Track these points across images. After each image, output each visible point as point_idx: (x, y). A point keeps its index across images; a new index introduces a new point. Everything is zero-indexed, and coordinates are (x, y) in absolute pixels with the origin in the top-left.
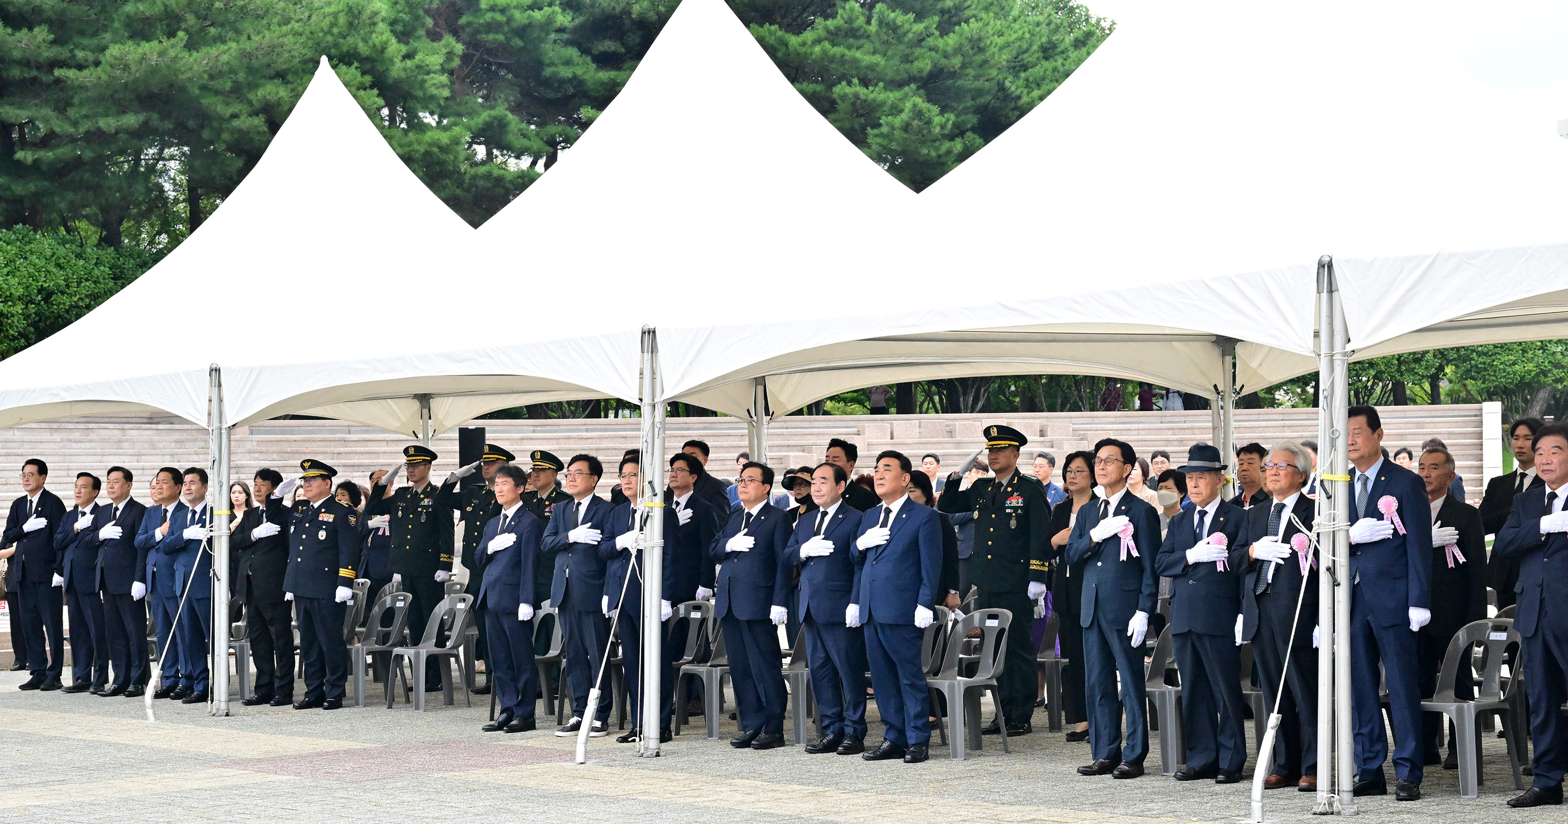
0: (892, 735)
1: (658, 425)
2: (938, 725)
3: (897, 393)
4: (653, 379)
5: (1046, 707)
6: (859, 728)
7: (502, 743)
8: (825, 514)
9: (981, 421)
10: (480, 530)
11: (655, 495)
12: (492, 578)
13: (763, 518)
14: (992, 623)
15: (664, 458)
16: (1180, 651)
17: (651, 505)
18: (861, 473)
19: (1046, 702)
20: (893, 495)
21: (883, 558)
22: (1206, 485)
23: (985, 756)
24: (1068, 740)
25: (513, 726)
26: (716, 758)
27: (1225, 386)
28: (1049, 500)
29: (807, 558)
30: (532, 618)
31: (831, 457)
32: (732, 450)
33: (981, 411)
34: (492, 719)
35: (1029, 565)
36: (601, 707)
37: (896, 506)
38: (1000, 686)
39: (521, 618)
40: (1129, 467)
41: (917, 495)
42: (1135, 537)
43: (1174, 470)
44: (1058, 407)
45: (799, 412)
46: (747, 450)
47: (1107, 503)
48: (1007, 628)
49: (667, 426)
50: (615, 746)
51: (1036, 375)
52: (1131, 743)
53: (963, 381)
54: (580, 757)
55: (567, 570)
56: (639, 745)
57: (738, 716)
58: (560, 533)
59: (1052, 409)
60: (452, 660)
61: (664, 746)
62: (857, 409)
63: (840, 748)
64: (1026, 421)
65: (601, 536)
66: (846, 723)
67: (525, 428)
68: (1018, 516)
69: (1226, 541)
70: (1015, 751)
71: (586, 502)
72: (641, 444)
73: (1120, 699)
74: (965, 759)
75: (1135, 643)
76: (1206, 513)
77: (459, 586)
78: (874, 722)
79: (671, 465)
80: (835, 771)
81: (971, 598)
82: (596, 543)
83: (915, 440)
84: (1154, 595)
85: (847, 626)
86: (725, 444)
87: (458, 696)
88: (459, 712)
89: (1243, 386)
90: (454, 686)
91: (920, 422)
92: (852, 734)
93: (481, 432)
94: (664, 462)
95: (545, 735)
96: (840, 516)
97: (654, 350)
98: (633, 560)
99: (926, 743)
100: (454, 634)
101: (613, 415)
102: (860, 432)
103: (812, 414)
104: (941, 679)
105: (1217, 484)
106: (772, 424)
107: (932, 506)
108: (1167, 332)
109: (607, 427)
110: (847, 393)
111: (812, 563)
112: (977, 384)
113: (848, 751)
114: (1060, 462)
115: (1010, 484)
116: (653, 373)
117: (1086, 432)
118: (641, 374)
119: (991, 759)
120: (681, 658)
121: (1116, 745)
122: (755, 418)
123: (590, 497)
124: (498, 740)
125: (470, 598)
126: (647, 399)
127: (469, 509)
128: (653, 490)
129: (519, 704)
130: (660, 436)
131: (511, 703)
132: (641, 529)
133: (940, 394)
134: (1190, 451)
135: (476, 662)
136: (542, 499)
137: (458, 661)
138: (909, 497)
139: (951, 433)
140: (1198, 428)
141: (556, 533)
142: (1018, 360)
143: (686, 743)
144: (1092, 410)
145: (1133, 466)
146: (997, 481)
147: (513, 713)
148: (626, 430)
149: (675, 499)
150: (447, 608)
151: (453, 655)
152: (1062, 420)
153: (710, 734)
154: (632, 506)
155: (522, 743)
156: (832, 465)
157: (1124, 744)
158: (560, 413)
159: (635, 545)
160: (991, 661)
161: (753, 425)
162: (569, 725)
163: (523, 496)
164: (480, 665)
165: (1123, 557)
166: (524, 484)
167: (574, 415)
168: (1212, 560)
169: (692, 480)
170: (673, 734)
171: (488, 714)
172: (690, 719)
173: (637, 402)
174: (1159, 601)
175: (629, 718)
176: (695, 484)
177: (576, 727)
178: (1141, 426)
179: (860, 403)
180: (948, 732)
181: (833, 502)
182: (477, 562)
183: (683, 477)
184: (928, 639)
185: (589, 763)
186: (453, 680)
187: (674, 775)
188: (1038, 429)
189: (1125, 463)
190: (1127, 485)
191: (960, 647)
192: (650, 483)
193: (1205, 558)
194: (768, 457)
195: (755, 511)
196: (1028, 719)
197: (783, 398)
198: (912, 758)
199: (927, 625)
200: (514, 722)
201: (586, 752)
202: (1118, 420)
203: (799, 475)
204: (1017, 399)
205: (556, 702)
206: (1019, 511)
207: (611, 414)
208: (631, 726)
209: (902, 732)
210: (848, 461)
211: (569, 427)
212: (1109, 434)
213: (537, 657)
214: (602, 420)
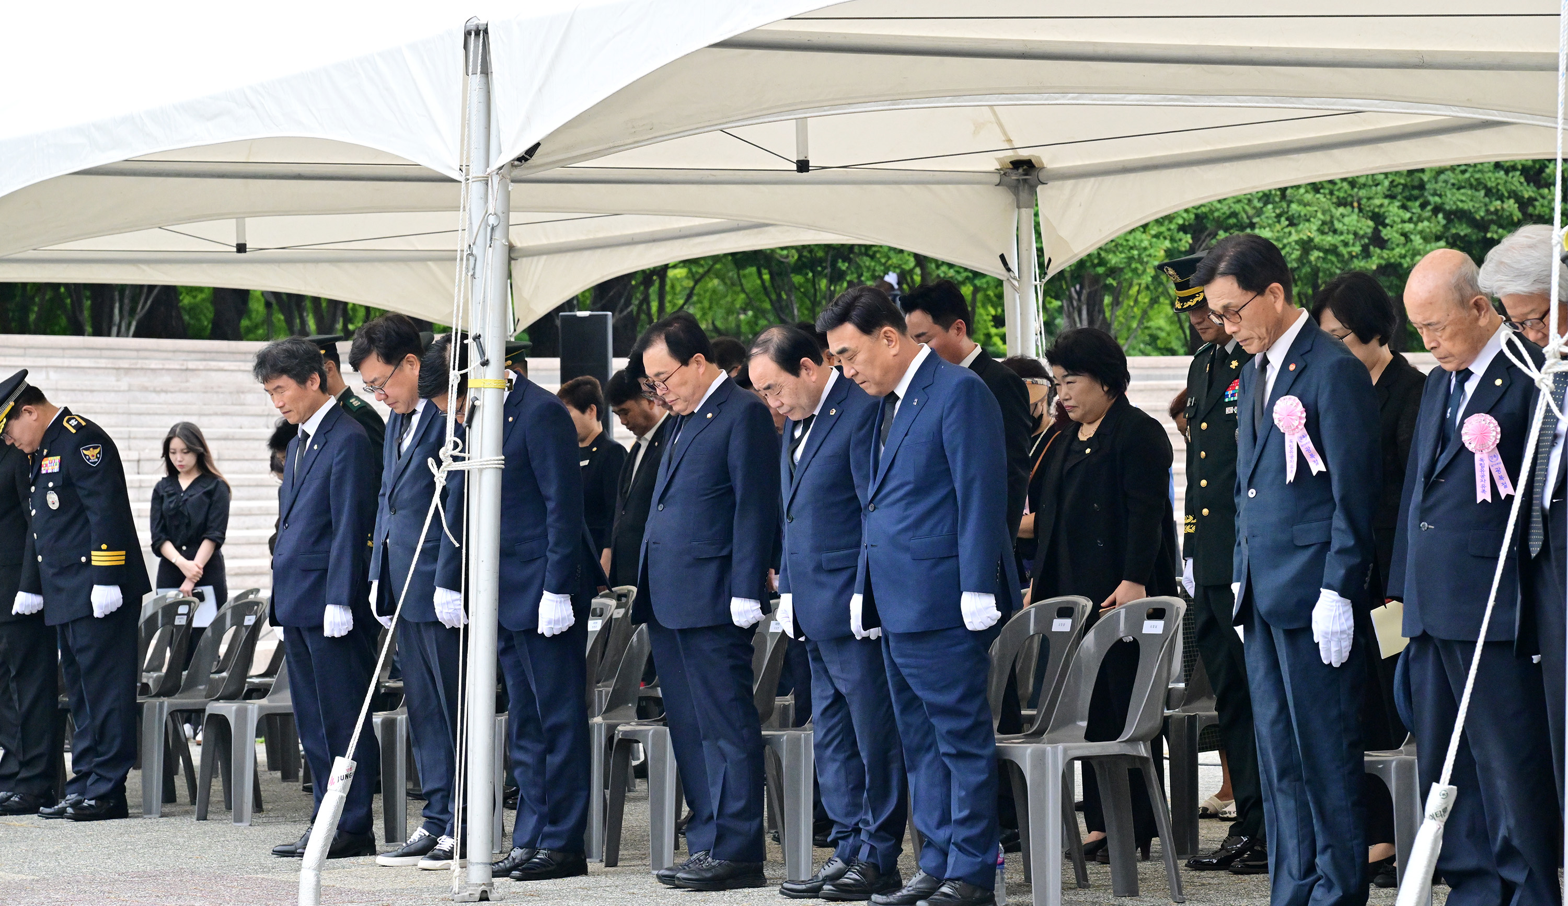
6: (879, 846)
11: (488, 364)
39: (327, 634)
54: (304, 897)
96: (833, 412)
97: (486, 67)
122: (1015, 272)
128: (482, 352)
165: (1291, 475)
192: (477, 338)
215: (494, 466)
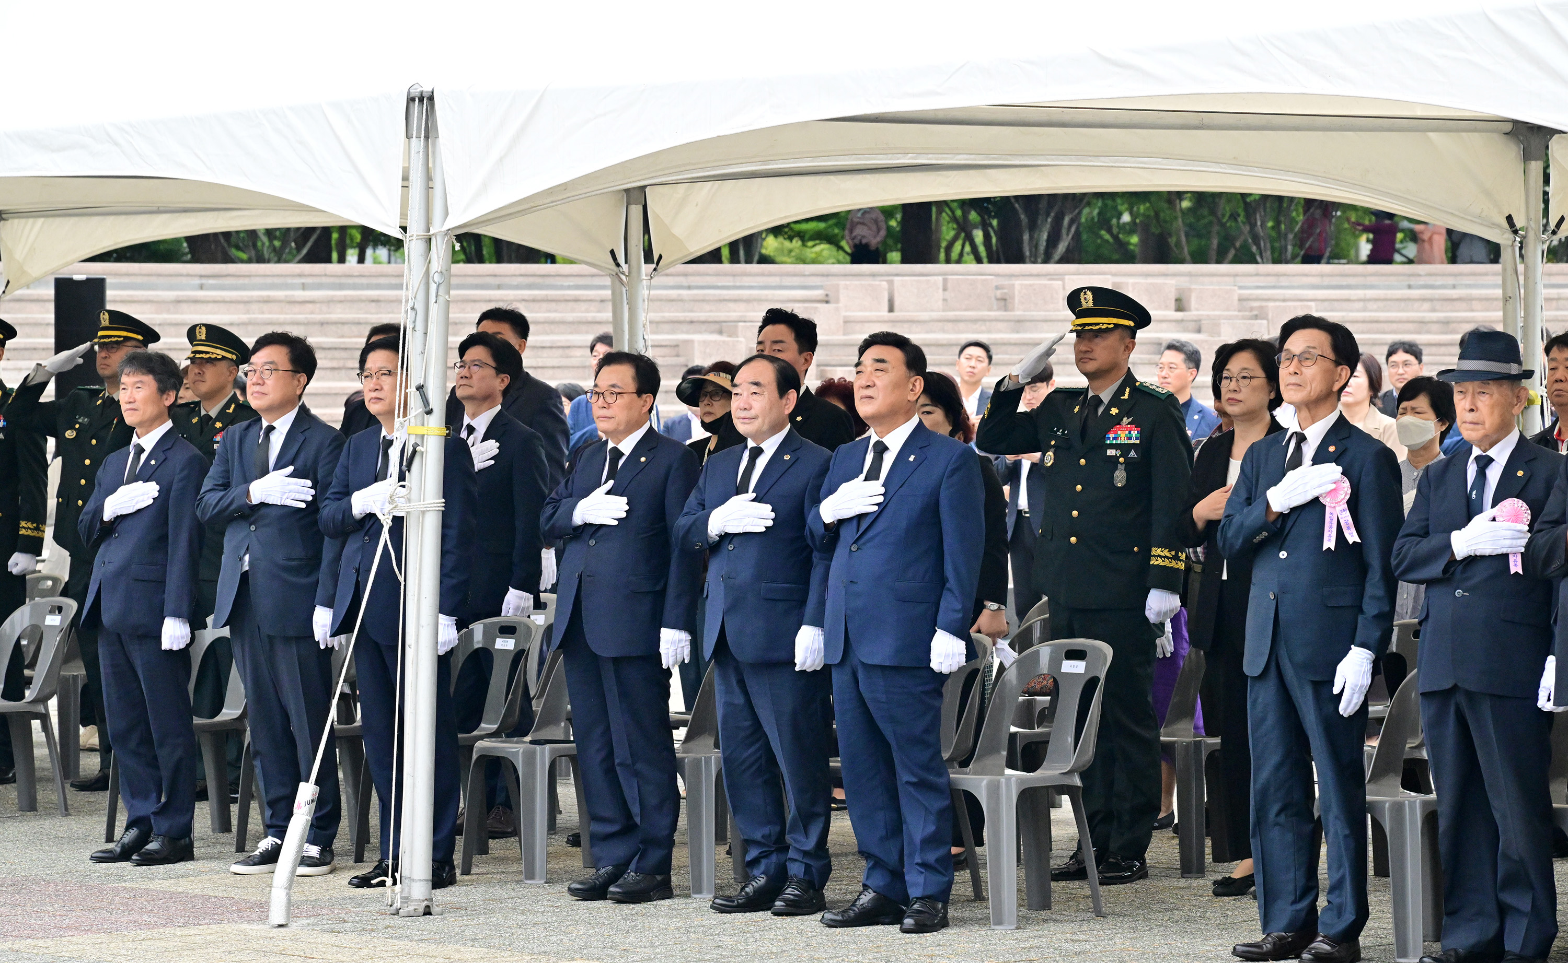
0: (879, 880)
1: (437, 278)
2: (969, 862)
3: (903, 222)
4: (429, 188)
5: (1176, 829)
6: (815, 864)
7: (128, 885)
8: (757, 452)
9: (1063, 280)
10: (90, 473)
11: (429, 412)
12: (111, 568)
13: (643, 459)
14: (1076, 667)
15: (447, 342)
16: (1436, 724)
17: (421, 431)
18: (830, 376)
19: (1176, 821)
20: (891, 417)
21: (872, 539)
22: (1492, 407)
23: (1056, 921)
24: (1216, 894)
25: (150, 853)
26: (539, 918)
27: (1528, 219)
28: (1189, 433)
29: (721, 536)
30: (188, 646)
31: (768, 344)
32: (584, 328)
33: (1064, 260)
34: (110, 838)
35: (1149, 556)
36: (317, 818)
37: (896, 439)
38: (1087, 789)
39: (165, 645)
40: (1345, 371)
41: (937, 420)
42: (1353, 505)
43: (1429, 379)
44: (1213, 254)
45: (713, 257)
46: (608, 329)
47: (1301, 438)
48: (1102, 677)
49: (454, 281)
50: (346, 894)
51: (1170, 193)
52: (1337, 901)
53: (1030, 202)
54: (277, 914)
55: (247, 558)
56: (391, 892)
57: (585, 840)
58: (233, 483)
59: (1200, 257)
60: (36, 724)
61: (441, 895)
62: (825, 253)
63: (778, 903)
64: (1150, 280)
65: (313, 492)
66: (791, 854)
67: (184, 280)
68: (1129, 464)
69: (1527, 516)
70: (1113, 913)
71: (283, 425)
72: (403, 314)
73: (1316, 816)
74: (1017, 928)
75: (1347, 707)
76: (1491, 460)
77: (50, 583)
78: (846, 855)
79: (462, 355)
80: (766, 947)
81: (1037, 617)
82: (303, 505)
83: (935, 315)
84: (1386, 617)
85: (797, 669)
86: (570, 316)
87: (46, 795)
88: (47, 823)
89: (1562, 219)
90: (38, 774)
91: (945, 281)
92: (801, 876)
93: (96, 286)
94: (446, 348)
95: (211, 870)
96: (787, 457)
97: (429, 133)
98: (385, 535)
99: (943, 895)
100: (39, 674)
101: (355, 258)
102: (831, 298)
103: (738, 262)
104: (974, 774)
105: (1512, 406)
106: (657, 280)
107: (967, 440)
108: (1419, 113)
109: (344, 280)
110: (807, 220)
111: (731, 547)
112: (1056, 209)
113: (795, 909)
114: (1208, 359)
115: (1115, 400)
116: (429, 178)
117: (1264, 304)
118: (405, 178)
119: (1068, 927)
120: (476, 726)
121: (1304, 904)
122: (625, 267)
123: (291, 415)
124: (121, 878)
125: (72, 605)
126: (416, 228)
127: (70, 434)
128: (426, 401)
129: (162, 811)
130: (441, 299)
131: (147, 808)
132: (402, 478)
133: (985, 226)
134: (1462, 343)
135: (82, 730)
136: (208, 417)
137: (46, 727)
138: (920, 423)
139: (1004, 302)
140: (1481, 299)
141: (226, 486)
142: (1132, 162)
143: (481, 889)
144: (1276, 261)
145: (1353, 370)
146: (1090, 394)
147: (151, 829)
148: (378, 287)
149: (467, 420)
150: (26, 623)
151: (37, 716)
152: (1219, 279)
153: (530, 875)
154: (384, 433)
155: (168, 885)
156: (772, 359)
157: (1322, 902)
158: (253, 253)
159: (388, 507)
160: (1070, 740)
161: (621, 281)
162: (257, 853)
163: (174, 411)
164: (88, 735)
165: (1329, 543)
166: (177, 387)
167: (280, 257)
168: (1500, 552)
169: (499, 383)
170: (458, 872)
171: (102, 829)
172: (492, 843)
173: (396, 233)
174: (1396, 630)
175: (375, 840)
176: (505, 393)
177: (271, 857)
178: (1370, 293)
179: (832, 240)
180: (986, 874)
181: (774, 429)
182: (83, 539)
183: (483, 378)
184: (951, 693)
185: (294, 926)
186: (37, 764)
187: (458, 951)
188: (1172, 296)
189: (1337, 363)
190: (1340, 407)
191: (1010, 713)
192: (420, 388)
193: (1486, 549)
194: (649, 343)
195: (627, 446)
196: (1139, 853)
197: (679, 230)
198: (916, 923)
199: (955, 668)
200: (152, 846)
201: (289, 903)
202: (1327, 281)
203: (711, 377)
204: (1135, 239)
205: (235, 809)
206: (1132, 454)
207: (352, 255)
208: (377, 857)
209: (897, 875)
210: (801, 352)
211: (269, 280)
212: (1309, 307)
213: (197, 721)
214: (333, 268)
215: (437, 509)
